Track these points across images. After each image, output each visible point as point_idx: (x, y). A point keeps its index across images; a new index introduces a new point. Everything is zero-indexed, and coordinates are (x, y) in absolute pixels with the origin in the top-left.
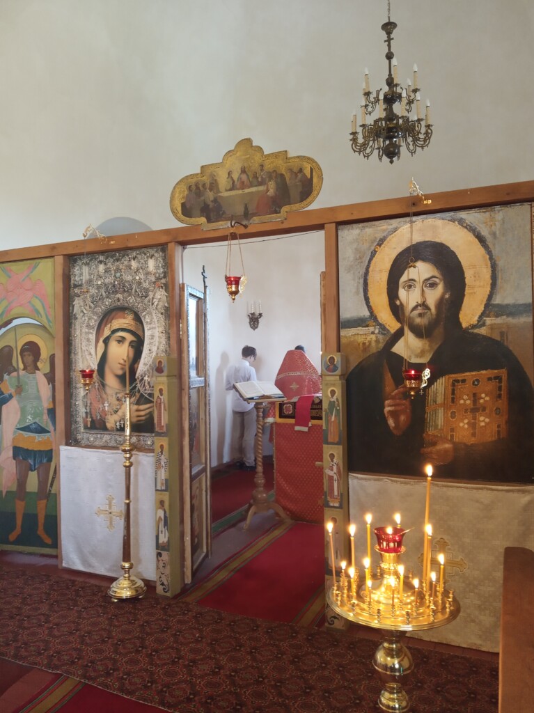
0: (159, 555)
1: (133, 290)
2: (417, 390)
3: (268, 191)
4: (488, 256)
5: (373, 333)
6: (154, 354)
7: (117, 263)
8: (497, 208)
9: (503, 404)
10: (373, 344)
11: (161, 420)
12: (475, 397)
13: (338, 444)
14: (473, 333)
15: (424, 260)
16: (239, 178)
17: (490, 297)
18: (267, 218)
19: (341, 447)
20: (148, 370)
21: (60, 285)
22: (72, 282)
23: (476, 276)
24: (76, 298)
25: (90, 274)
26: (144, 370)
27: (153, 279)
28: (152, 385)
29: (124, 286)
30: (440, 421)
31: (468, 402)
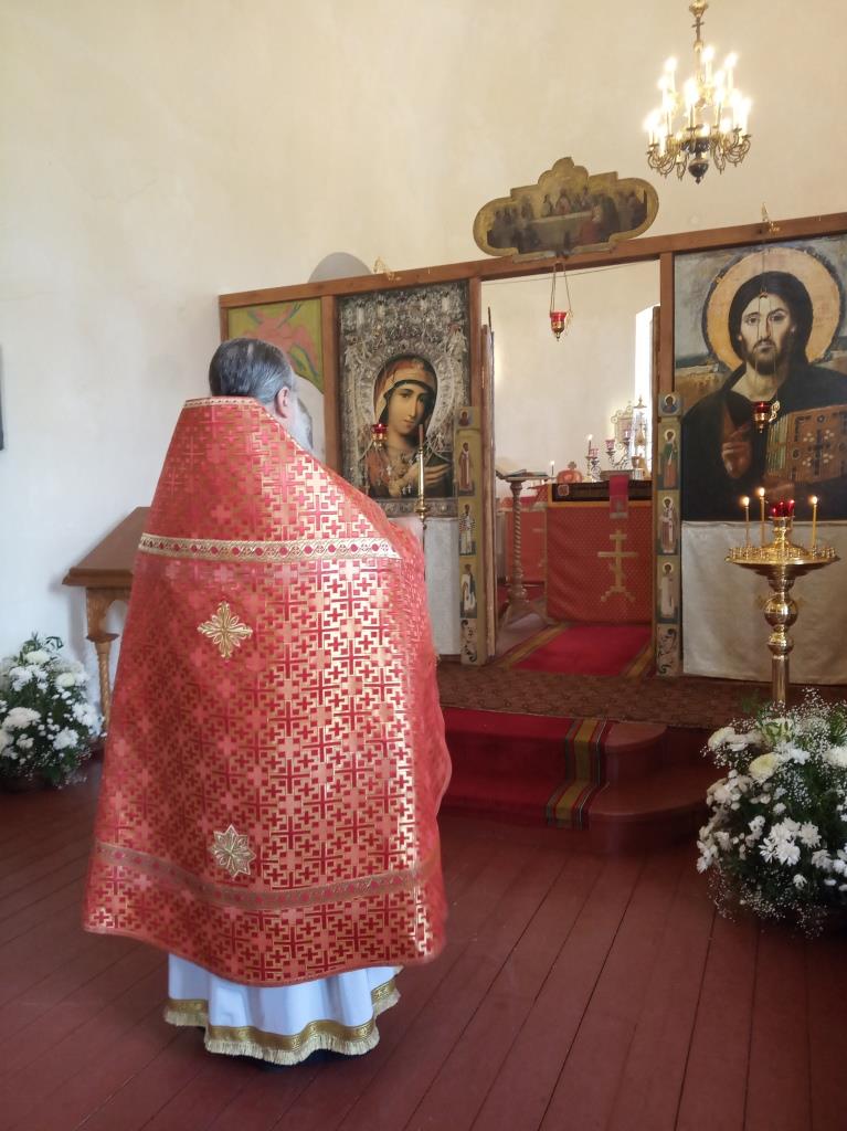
0: (465, 622)
1: (423, 335)
3: (593, 217)
4: (837, 287)
5: (711, 372)
6: (449, 407)
7: (401, 304)
10: (712, 384)
12: (819, 435)
13: (675, 488)
14: (819, 368)
15: (770, 292)
16: (559, 203)
17: (838, 329)
18: (592, 247)
20: (441, 427)
21: (329, 332)
22: (343, 327)
23: (825, 308)
24: (349, 348)
25: (366, 318)
26: (437, 426)
27: (448, 321)
28: (446, 442)
29: (411, 330)
30: (782, 462)
31: (812, 439)
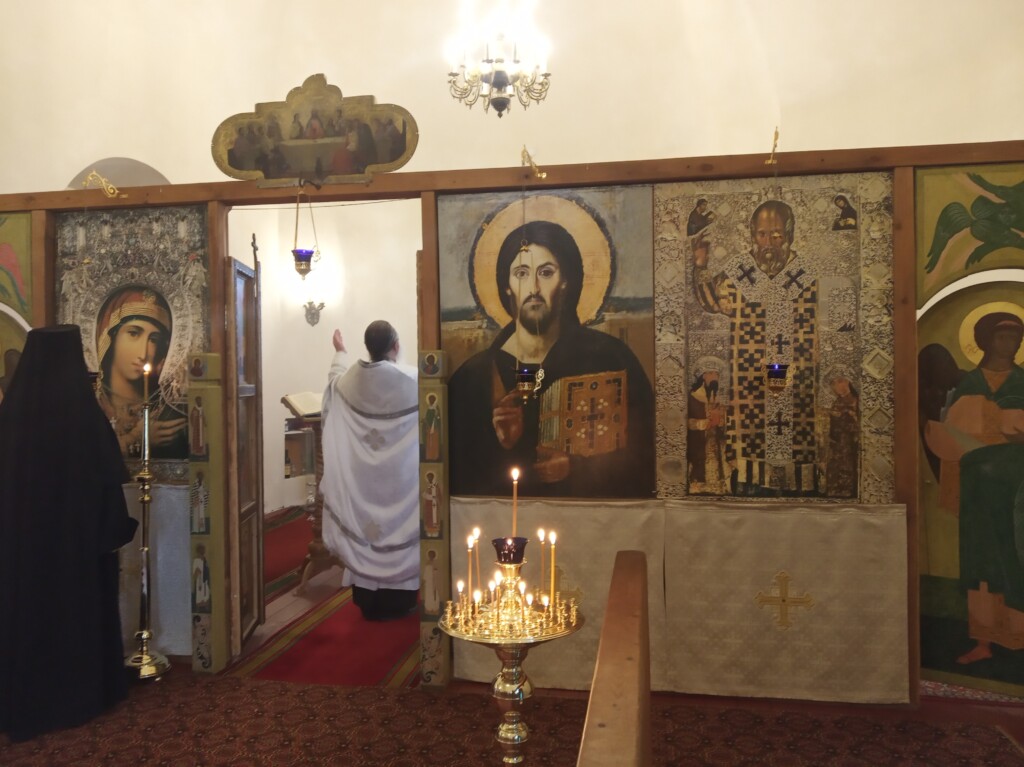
0: (196, 619)
1: (156, 263)
2: (530, 393)
3: (347, 144)
4: (607, 243)
5: (480, 327)
6: (186, 351)
7: (130, 226)
8: (618, 188)
9: (622, 410)
10: (481, 341)
11: (198, 439)
12: (593, 403)
13: (438, 461)
14: (591, 330)
15: (538, 243)
16: (309, 124)
17: (610, 289)
18: (347, 178)
19: (441, 465)
20: (177, 373)
21: (40, 253)
22: (59, 248)
23: (595, 264)
24: (67, 272)
25: (88, 239)
26: (172, 372)
27: (186, 249)
28: (183, 393)
29: (141, 257)
30: (555, 431)
31: (585, 408)
